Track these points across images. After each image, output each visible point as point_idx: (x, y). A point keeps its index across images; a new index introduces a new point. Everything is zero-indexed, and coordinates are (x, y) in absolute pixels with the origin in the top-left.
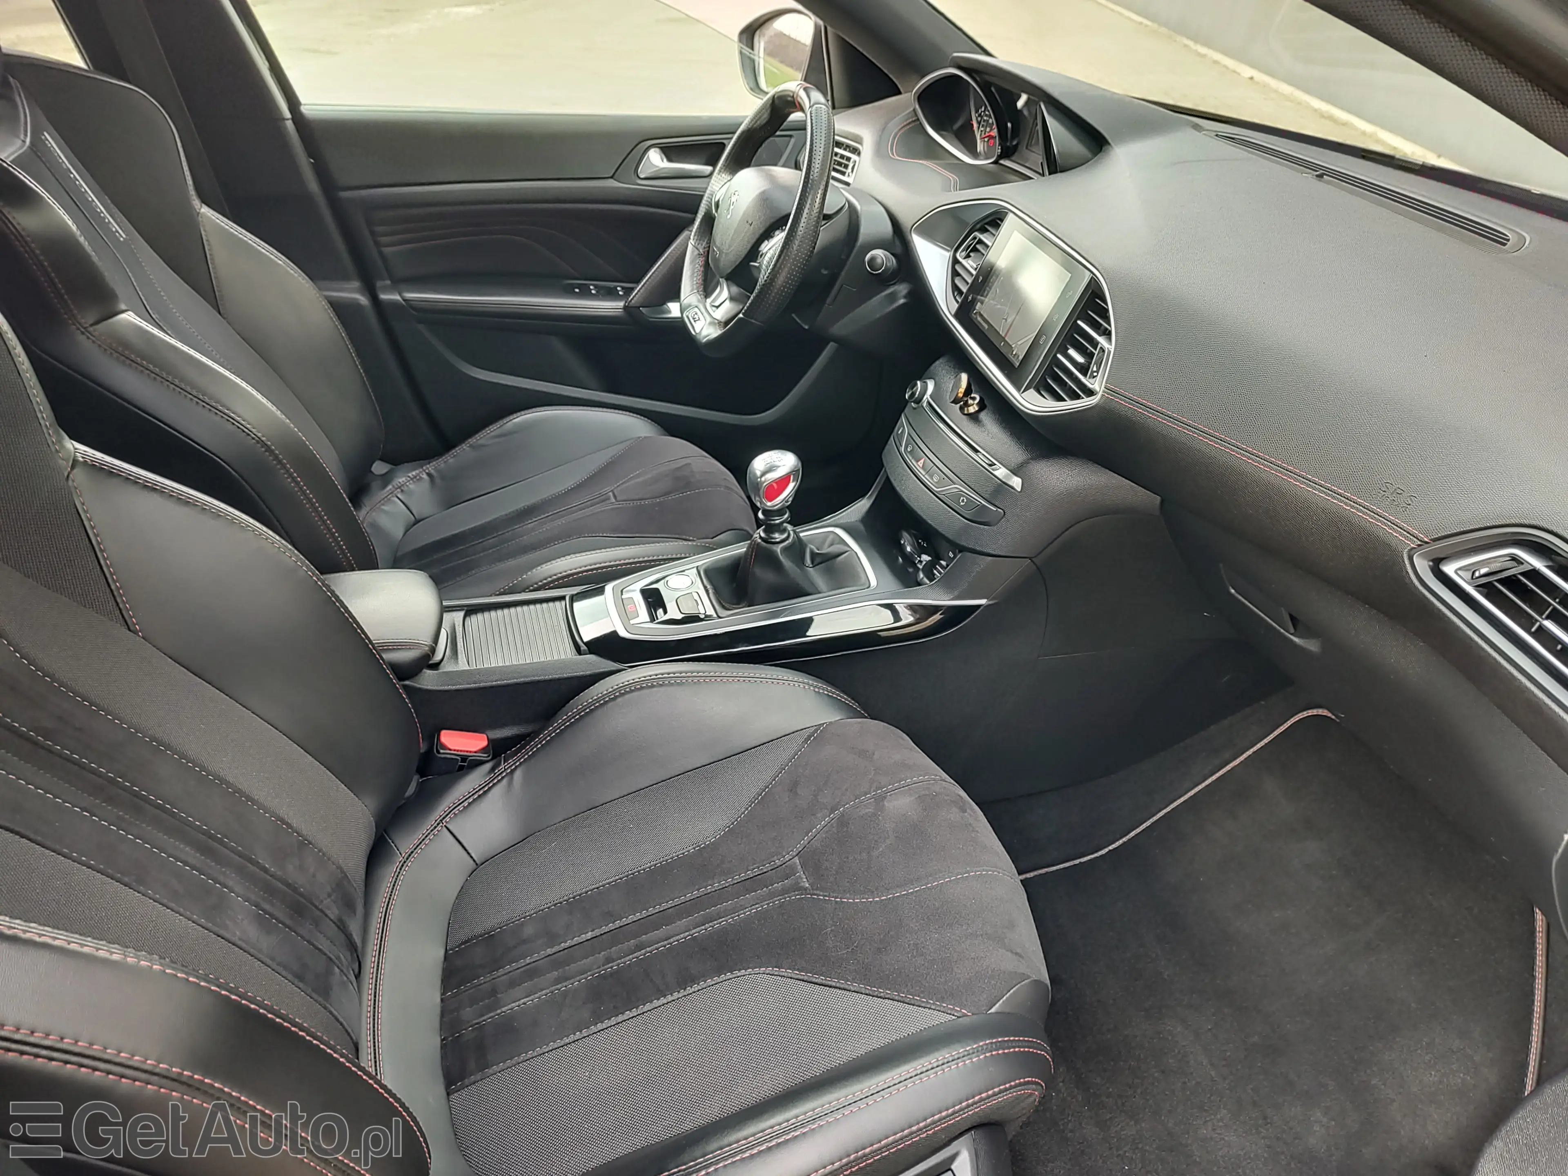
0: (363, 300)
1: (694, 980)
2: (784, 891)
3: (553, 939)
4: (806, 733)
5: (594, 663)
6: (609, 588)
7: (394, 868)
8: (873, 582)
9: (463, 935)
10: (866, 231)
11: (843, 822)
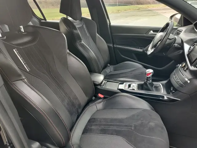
0: (112, 46)
1: (113, 134)
2: (130, 129)
3: (100, 122)
4: (143, 110)
5: (119, 91)
6: (125, 83)
7: (88, 107)
8: (162, 92)
9: (93, 117)
10: (176, 42)
11: (142, 123)
